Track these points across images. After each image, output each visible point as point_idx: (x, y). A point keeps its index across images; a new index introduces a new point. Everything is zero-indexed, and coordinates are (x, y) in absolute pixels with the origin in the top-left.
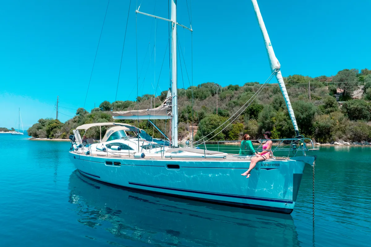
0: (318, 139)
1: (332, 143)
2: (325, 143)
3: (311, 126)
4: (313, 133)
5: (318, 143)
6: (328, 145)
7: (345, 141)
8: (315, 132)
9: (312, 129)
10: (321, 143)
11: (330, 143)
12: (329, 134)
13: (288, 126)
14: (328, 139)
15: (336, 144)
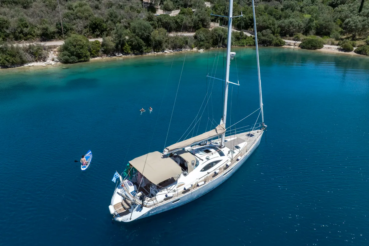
0: (155, 50)
1: (163, 51)
2: (159, 52)
3: (150, 40)
4: (152, 45)
5: (155, 53)
6: (161, 53)
7: (170, 49)
8: (153, 45)
9: (151, 43)
10: (157, 52)
11: (162, 52)
12: (161, 45)
13: (137, 42)
14: (160, 49)
15: (166, 52)
